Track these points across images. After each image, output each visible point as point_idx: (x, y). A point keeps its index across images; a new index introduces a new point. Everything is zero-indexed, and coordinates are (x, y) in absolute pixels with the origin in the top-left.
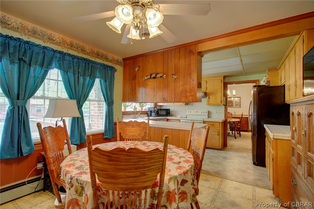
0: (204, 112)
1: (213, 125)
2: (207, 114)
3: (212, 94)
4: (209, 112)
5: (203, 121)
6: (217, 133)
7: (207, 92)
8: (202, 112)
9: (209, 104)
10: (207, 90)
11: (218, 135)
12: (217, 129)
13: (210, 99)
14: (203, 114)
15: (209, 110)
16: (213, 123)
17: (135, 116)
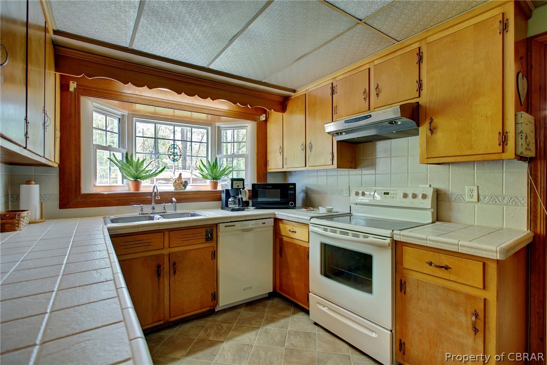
0: (414, 196)
1: (447, 268)
2: (428, 203)
3: (445, 107)
4: (439, 198)
5: (388, 241)
6: (466, 320)
7: (422, 101)
8: (405, 196)
9: (431, 158)
10: (424, 92)
11: (476, 331)
12: (469, 297)
13: (439, 135)
14: (409, 202)
15: (441, 186)
16: (445, 260)
17: (153, 208)
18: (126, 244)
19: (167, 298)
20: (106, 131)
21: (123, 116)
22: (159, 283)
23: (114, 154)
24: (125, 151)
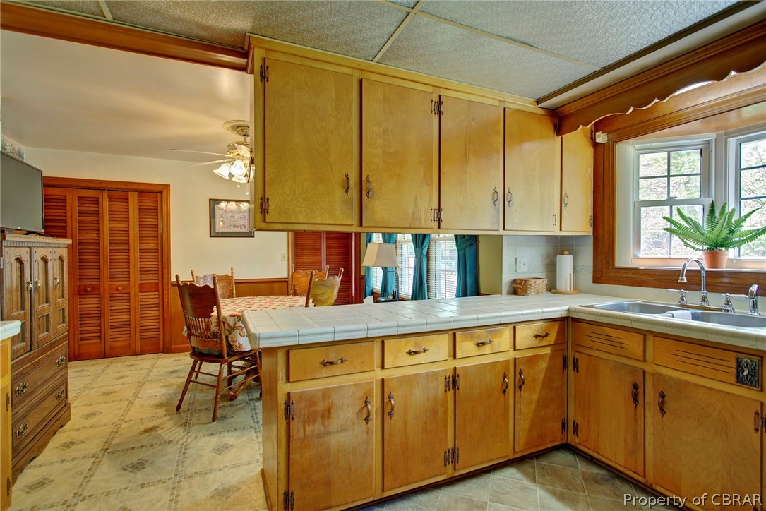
17: (704, 299)
18: (593, 335)
19: (649, 444)
20: (669, 176)
21: (708, 142)
22: (635, 412)
23: (678, 209)
24: (708, 201)
